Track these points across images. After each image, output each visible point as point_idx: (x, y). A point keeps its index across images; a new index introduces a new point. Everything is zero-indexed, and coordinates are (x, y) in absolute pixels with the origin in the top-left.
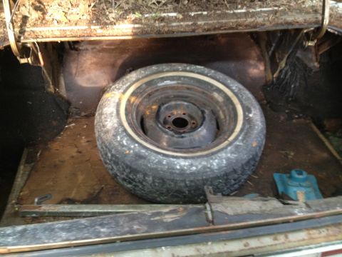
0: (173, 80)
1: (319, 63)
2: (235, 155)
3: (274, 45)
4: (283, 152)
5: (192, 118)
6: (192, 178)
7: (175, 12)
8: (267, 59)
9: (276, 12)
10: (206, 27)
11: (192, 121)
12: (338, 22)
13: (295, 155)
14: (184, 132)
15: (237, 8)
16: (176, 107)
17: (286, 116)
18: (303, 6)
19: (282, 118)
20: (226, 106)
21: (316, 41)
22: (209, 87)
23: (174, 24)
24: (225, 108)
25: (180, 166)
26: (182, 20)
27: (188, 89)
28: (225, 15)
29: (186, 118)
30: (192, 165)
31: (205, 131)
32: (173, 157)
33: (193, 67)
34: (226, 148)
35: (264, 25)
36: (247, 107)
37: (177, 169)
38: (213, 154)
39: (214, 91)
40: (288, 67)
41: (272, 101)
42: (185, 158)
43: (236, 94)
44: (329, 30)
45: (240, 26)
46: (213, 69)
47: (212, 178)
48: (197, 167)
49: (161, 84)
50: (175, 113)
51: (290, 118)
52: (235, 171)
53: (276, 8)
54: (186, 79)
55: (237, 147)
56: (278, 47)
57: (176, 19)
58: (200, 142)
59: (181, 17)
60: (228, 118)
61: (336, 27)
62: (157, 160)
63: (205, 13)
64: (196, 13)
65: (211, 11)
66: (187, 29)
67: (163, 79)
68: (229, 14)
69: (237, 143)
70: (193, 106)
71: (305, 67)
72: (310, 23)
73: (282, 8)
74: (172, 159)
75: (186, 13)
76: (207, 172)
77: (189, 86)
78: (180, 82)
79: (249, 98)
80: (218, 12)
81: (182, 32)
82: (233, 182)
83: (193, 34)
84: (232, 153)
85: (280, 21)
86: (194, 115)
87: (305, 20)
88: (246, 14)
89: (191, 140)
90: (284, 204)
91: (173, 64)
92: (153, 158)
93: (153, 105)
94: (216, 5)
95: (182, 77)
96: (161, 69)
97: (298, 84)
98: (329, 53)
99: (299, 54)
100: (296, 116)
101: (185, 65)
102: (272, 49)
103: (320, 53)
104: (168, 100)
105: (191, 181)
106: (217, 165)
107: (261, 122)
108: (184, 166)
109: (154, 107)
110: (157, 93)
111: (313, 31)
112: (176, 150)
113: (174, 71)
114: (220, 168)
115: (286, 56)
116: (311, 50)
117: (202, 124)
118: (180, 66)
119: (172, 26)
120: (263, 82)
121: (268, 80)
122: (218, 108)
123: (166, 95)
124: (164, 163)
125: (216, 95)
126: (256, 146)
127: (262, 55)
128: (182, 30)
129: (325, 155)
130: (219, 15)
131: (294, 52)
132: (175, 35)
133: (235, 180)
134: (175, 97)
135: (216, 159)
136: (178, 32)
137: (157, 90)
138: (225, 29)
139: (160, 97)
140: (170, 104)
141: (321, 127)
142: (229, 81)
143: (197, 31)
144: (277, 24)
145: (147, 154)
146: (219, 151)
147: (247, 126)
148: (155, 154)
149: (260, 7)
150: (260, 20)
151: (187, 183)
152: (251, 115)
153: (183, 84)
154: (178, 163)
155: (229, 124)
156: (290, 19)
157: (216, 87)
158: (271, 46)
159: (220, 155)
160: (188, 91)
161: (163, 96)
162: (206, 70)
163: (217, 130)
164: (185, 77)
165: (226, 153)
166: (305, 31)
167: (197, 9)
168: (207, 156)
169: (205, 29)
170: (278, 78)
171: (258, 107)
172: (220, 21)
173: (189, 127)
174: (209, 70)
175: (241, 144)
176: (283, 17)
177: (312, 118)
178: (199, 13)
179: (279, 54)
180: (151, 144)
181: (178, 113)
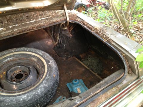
0: (11, 57)
1: (71, 34)
2: (47, 84)
3: (53, 31)
4: (68, 73)
5: (24, 72)
6: (30, 102)
7: (2, 27)
8: (52, 37)
9: (48, 19)
10: (18, 31)
11: (25, 74)
12: (73, 18)
13: (72, 73)
14: (22, 80)
15: (31, 21)
16: (15, 69)
17: (66, 58)
18: (58, 14)
19: (64, 59)
20: (39, 62)
21: (67, 27)
22: (29, 56)
23: (3, 33)
24: (38, 63)
25: (22, 99)
26: (6, 31)
27: (19, 59)
28: (26, 25)
29: (22, 73)
30: (28, 96)
31: (32, 76)
32: (18, 95)
33: (19, 49)
34: (42, 82)
35: (44, 25)
36: (47, 60)
37: (21, 101)
38: (37, 87)
39: (32, 57)
40: (60, 39)
41: (59, 53)
42: (24, 94)
43: (42, 56)
44: (70, 22)
45: (34, 28)
46: (29, 47)
47: (39, 99)
48: (31, 96)
49: (5, 61)
50: (16, 72)
51: (67, 58)
52: (49, 91)
53: (48, 17)
54: (17, 55)
55: (47, 80)
56: (54, 32)
57: (3, 31)
58: (31, 82)
59: (5, 29)
60: (41, 67)
61: (73, 20)
62: (10, 100)
63: (17, 25)
64: (12, 26)
65: (19, 24)
66: (9, 34)
67: (5, 58)
68: (28, 24)
69: (47, 78)
70: (23, 66)
71: (67, 37)
72: (63, 21)
73: (50, 17)
74: (17, 97)
75: (7, 27)
76: (36, 97)
77: (20, 58)
78: (14, 57)
79: (48, 56)
80: (23, 24)
81: (7, 36)
82: (50, 96)
83: (13, 36)
84: (45, 83)
85: (51, 22)
86: (25, 70)
87: (60, 20)
88: (36, 22)
89: (26, 83)
90: (71, 100)
91: (9, 50)
92: (8, 100)
93: (3, 72)
94: (21, 21)
95: (15, 54)
96: (3, 54)
97: (66, 44)
98: (74, 30)
99: (63, 33)
100: (69, 57)
101: (15, 49)
102: (53, 33)
103: (71, 30)
104: (11, 67)
105: (30, 104)
106: (40, 91)
107: (55, 65)
108: (24, 98)
109: (4, 73)
110: (4, 66)
111: (65, 23)
112: (19, 91)
113: (10, 53)
114: (42, 93)
115: (58, 35)
116: (67, 30)
117: (30, 74)
118: (13, 50)
119: (2, 34)
120: (53, 46)
121: (55, 45)
122: (36, 64)
123: (9, 65)
124: (14, 100)
125: (33, 59)
126: (55, 76)
127: (50, 36)
128: (7, 35)
129: (83, 69)
130: (23, 25)
131: (61, 32)
132: (4, 38)
133: (50, 94)
134: (14, 64)
135: (39, 89)
136: (5, 37)
137: (4, 64)
138: (28, 31)
139: (6, 67)
140: (12, 69)
141: (79, 58)
142: (37, 51)
143: (14, 34)
144: (50, 24)
145: (4, 99)
146: (39, 85)
147: (49, 69)
148: (8, 98)
149: (41, 18)
150: (42, 24)
151: (28, 105)
152: (50, 64)
153: (16, 58)
154: (21, 98)
155: (42, 70)
156: (54, 20)
157: (32, 55)
158: (52, 32)
159: (40, 86)
160: (19, 60)
161: (8, 66)
162: (26, 49)
163: (37, 74)
164: (16, 54)
165: (43, 84)
166: (62, 24)
167: (13, 24)
168: (34, 89)
169: (18, 33)
170: (58, 43)
171: (52, 59)
172: (24, 27)
173: (24, 77)
174: (27, 48)
175: (49, 78)
176: (51, 20)
177: (75, 56)
178: (14, 26)
179: (55, 34)
180: (6, 92)
181: (17, 72)
